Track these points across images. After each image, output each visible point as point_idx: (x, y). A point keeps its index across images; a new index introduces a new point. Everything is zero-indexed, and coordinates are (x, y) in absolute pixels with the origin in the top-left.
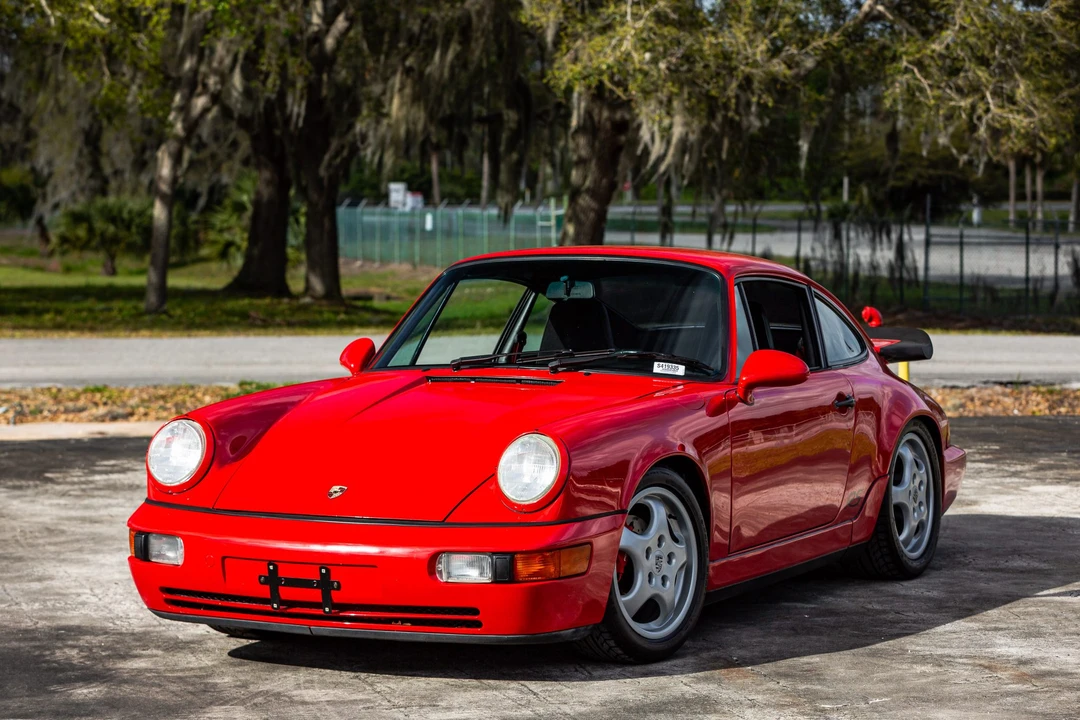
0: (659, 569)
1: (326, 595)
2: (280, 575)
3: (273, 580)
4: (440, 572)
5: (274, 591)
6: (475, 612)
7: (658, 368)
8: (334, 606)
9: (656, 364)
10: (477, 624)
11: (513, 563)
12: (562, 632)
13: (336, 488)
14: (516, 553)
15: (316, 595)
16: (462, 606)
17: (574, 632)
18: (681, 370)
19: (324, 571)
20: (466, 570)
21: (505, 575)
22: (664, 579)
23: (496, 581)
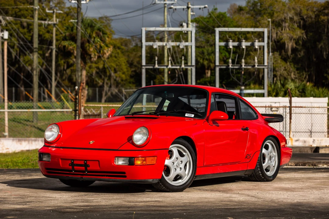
1: (86, 169)
2: (75, 163)
3: (73, 165)
4: (115, 162)
5: (73, 168)
6: (124, 173)
7: (186, 115)
8: (88, 172)
9: (186, 114)
10: (125, 177)
11: (134, 160)
12: (149, 180)
13: (91, 141)
14: (135, 157)
15: (83, 168)
16: (120, 172)
17: (153, 180)
18: (193, 116)
19: (85, 162)
21: (133, 163)
22: (181, 168)
23: (129, 165)
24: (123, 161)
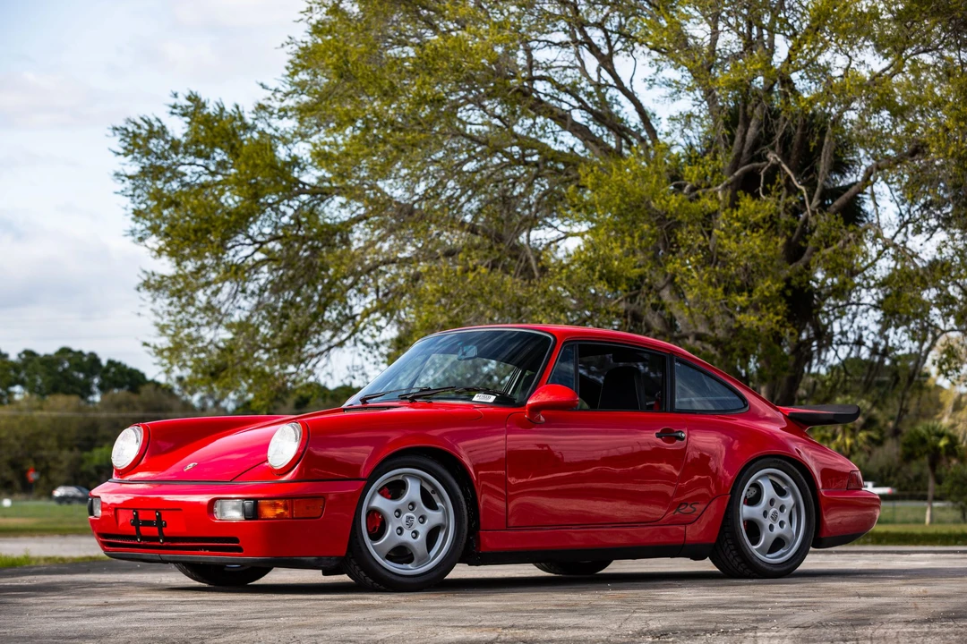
0: (410, 525)
1: (160, 531)
2: (140, 518)
3: (136, 522)
4: (216, 513)
5: (138, 530)
6: (235, 540)
7: (477, 397)
8: (166, 539)
9: (477, 395)
10: (239, 549)
11: (256, 507)
13: (191, 464)
14: (261, 499)
15: (154, 531)
16: (227, 537)
17: (317, 560)
18: (492, 399)
19: (158, 514)
20: (232, 512)
21: (253, 513)
22: (416, 533)
23: (246, 519)
24: (235, 508)
